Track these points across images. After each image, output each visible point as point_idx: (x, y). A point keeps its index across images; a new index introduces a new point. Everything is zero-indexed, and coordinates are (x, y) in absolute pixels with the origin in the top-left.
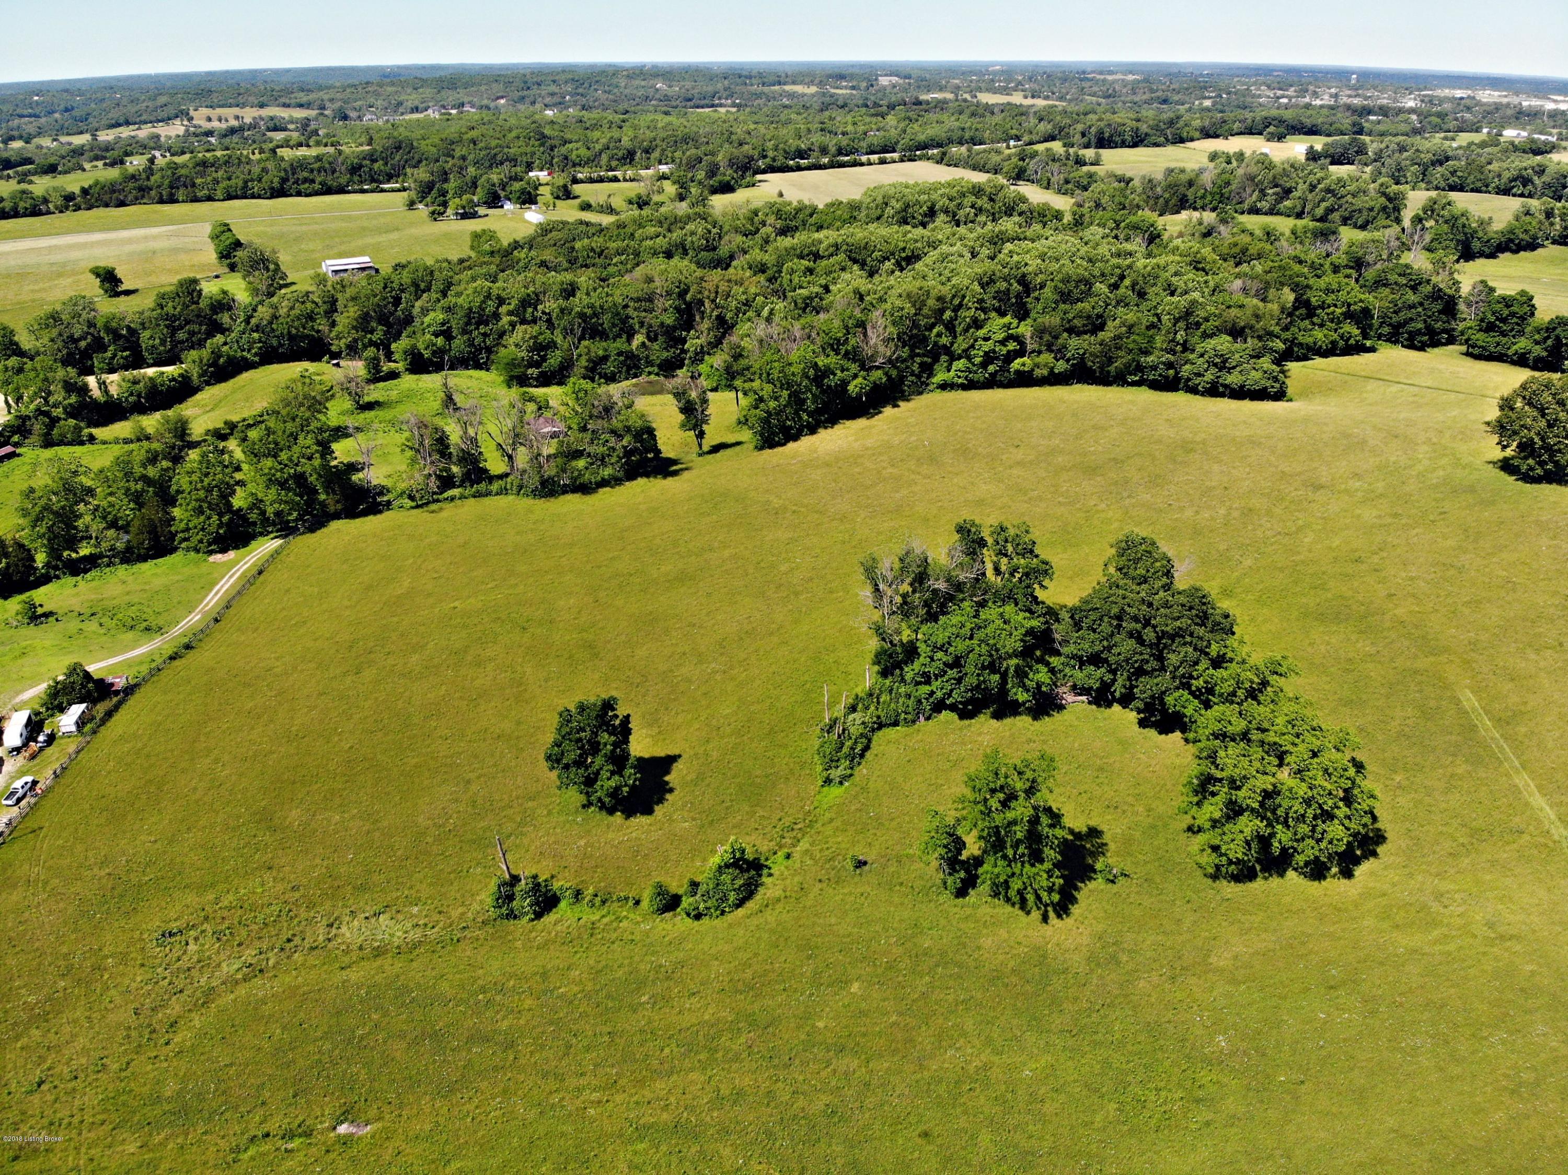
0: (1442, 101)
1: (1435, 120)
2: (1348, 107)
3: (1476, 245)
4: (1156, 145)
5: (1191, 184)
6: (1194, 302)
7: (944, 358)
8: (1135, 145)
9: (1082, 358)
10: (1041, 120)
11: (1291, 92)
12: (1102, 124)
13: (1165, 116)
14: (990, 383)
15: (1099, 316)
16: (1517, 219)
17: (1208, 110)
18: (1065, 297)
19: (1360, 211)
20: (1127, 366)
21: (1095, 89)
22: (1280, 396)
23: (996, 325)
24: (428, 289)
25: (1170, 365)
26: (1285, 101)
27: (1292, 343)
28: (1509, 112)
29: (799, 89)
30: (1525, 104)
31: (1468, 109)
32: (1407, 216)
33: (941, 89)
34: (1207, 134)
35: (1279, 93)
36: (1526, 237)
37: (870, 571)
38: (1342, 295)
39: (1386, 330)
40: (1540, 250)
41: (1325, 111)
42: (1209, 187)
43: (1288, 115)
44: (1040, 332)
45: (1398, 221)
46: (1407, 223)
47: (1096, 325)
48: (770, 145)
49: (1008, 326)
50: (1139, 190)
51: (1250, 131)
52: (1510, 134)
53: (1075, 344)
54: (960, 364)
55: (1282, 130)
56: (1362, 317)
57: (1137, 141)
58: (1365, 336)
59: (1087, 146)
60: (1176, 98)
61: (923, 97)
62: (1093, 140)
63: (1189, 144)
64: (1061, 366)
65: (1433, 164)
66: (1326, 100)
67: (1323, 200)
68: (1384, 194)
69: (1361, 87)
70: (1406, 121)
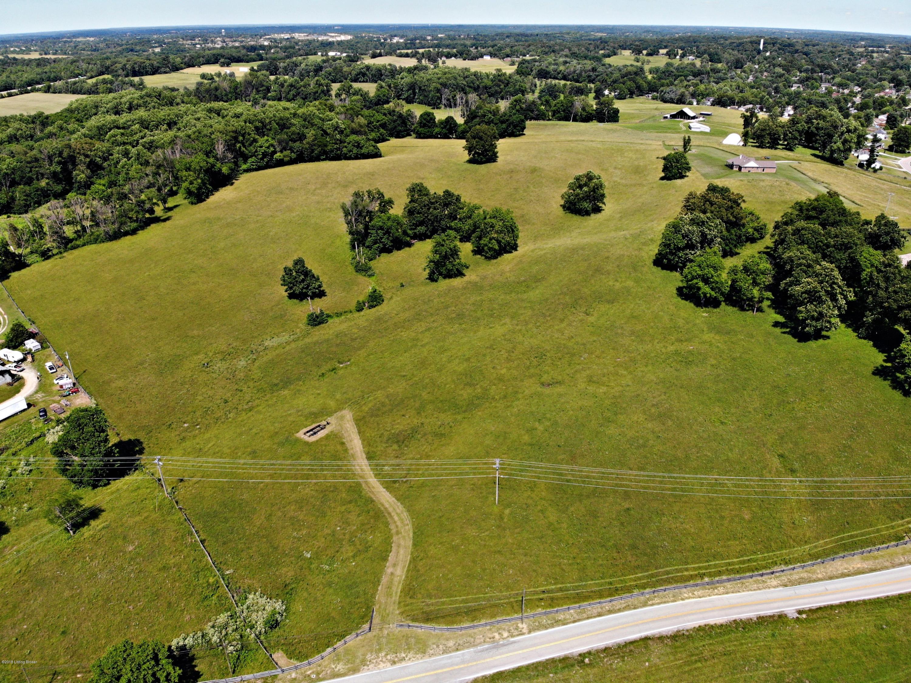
4: (165, 73)
8: (153, 74)
9: (301, 151)
11: (198, 41)
14: (268, 166)
16: (378, 90)
18: (283, 127)
19: (310, 94)
20: (320, 152)
22: (377, 155)
23: (263, 141)
32: (333, 93)
34: (187, 64)
35: (193, 42)
36: (385, 98)
42: (228, 89)
44: (281, 142)
47: (302, 136)
49: (268, 140)
52: (332, 54)
53: (296, 146)
54: (252, 160)
55: (227, 60)
57: (155, 71)
59: (127, 76)
60: (138, 48)
63: (181, 71)
64: (294, 156)
68: (320, 84)
70: (278, 52)
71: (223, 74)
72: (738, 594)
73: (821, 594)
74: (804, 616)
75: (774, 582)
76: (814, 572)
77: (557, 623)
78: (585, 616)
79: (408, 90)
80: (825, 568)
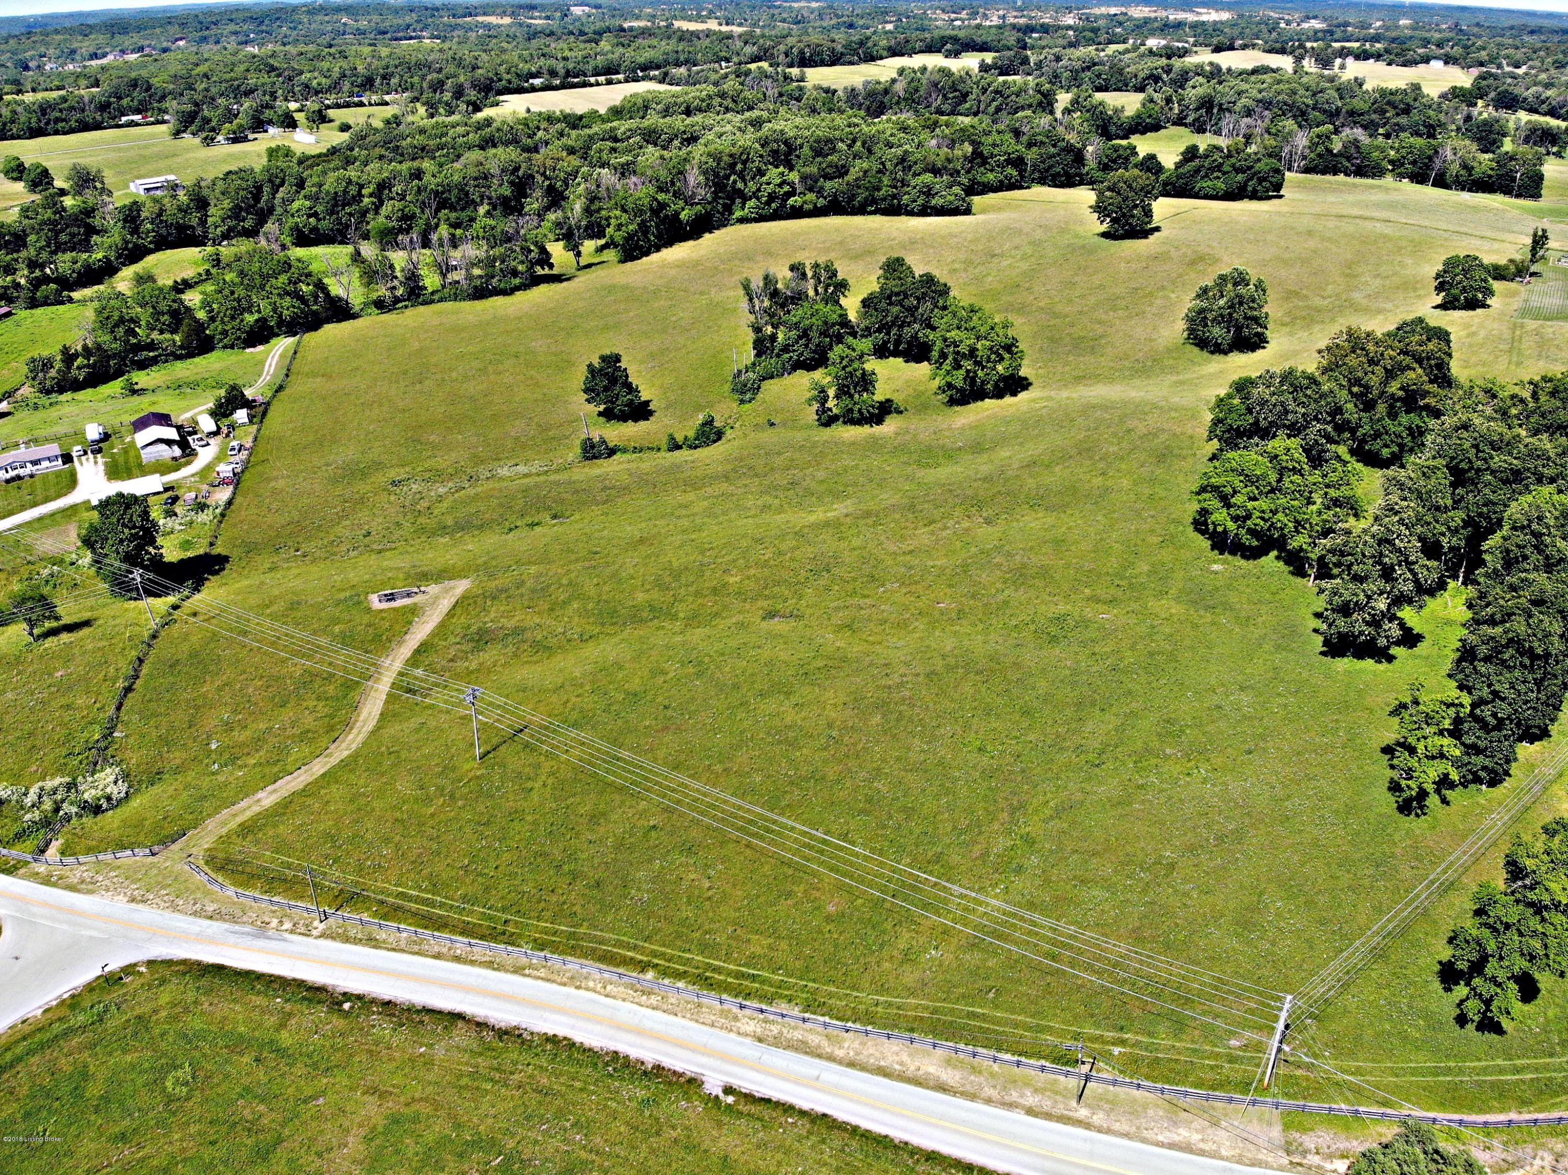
0: (1097, 18)
1: (1089, 34)
2: (1014, 26)
3: (1113, 129)
4: (851, 63)
5: (886, 92)
6: (906, 152)
7: (738, 201)
8: (833, 64)
9: (835, 195)
10: (746, 43)
11: (964, 14)
12: (802, 45)
13: (855, 38)
14: (776, 216)
15: (843, 166)
16: (1144, 105)
17: (891, 32)
18: (818, 153)
19: (1022, 107)
20: (866, 199)
21: (785, 15)
22: (968, 212)
23: (774, 174)
24: (282, 184)
25: (894, 196)
26: (958, 23)
27: (973, 181)
28: (1156, 25)
29: (492, 20)
30: (1171, 17)
31: (1120, 24)
32: (1059, 107)
33: (638, 18)
34: (894, 52)
35: (953, 16)
36: (1152, 122)
37: (746, 287)
38: (1004, 148)
39: (1037, 175)
40: (1163, 131)
41: (993, 31)
42: (902, 94)
43: (961, 34)
44: (804, 178)
45: (1052, 113)
46: (1059, 115)
47: (842, 171)
48: (502, 69)
49: (782, 174)
50: (844, 98)
51: (930, 49)
52: (1153, 43)
53: (829, 186)
54: (752, 203)
55: (957, 47)
56: (1018, 162)
57: (835, 60)
58: (1022, 177)
59: (791, 65)
60: (861, 22)
61: (626, 25)
62: (796, 60)
63: (880, 62)
64: (821, 202)
65: (1083, 70)
66: (995, 21)
67: (994, 100)
68: (1039, 92)
69: (1026, 8)
70: (1064, 37)
71: (930, 67)
72: (672, 1018)
73: (798, 1081)
74: (730, 1099)
75: (751, 1027)
76: (839, 1043)
77: (372, 942)
78: (416, 948)
79: (1197, 109)
80: (863, 1044)
